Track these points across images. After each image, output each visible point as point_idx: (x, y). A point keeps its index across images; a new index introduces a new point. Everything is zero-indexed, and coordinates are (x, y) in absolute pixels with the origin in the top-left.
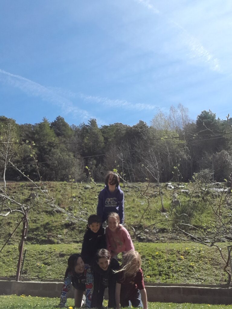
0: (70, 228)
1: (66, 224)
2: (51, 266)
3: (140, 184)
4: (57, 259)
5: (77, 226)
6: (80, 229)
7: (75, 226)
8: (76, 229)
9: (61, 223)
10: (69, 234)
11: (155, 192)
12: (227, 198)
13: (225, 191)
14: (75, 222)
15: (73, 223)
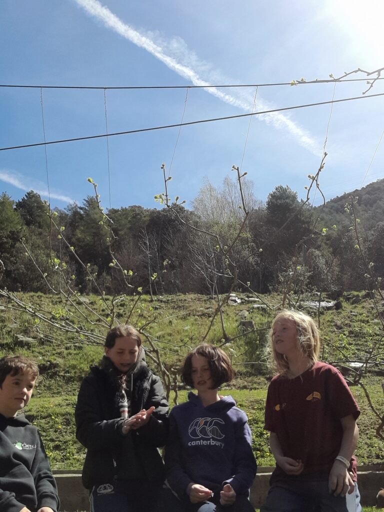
0: (48, 374)
3: (179, 296)
5: (61, 369)
6: (68, 374)
7: (57, 369)
8: (59, 376)
10: (44, 386)
11: (207, 309)
12: (335, 317)
13: (329, 306)
14: (58, 362)
15: (53, 364)
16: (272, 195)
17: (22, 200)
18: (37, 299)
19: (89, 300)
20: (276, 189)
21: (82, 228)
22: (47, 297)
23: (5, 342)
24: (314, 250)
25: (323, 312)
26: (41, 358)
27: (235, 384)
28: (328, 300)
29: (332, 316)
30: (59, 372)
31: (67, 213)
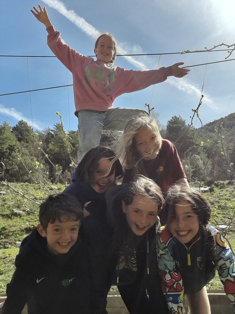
1: (26, 229)
9: (20, 227)
12: (209, 197)
16: (170, 121)
17: (16, 126)
18: (25, 187)
19: (57, 187)
20: (173, 118)
21: (53, 143)
22: (31, 186)
23: (6, 213)
24: (196, 155)
26: (28, 223)
28: (205, 186)
31: (44, 134)
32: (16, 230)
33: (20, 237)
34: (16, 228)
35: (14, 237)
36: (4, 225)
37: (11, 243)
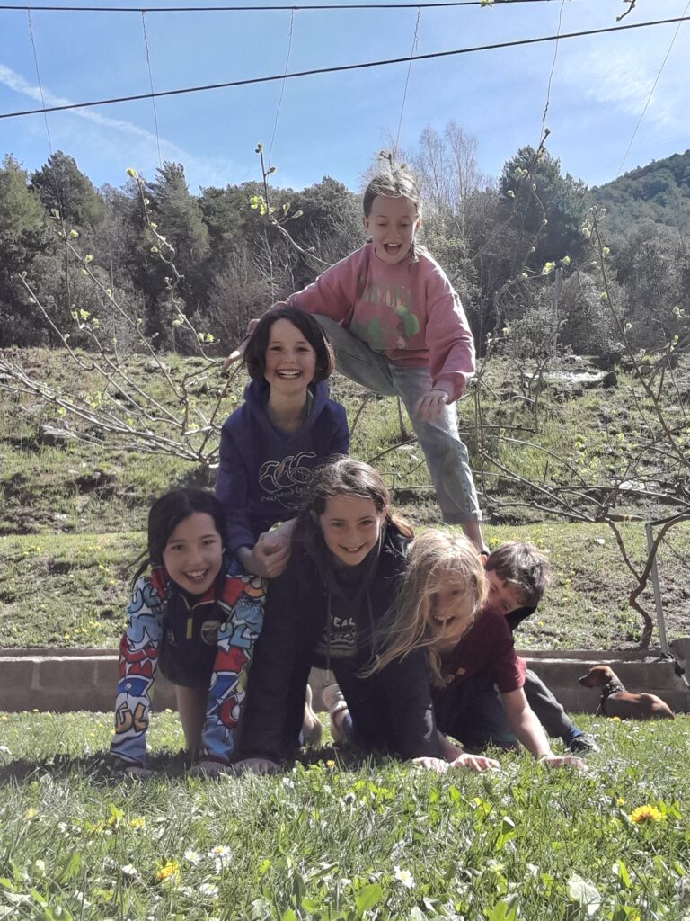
0: (98, 491)
1: (81, 481)
2: (15, 604)
4: (39, 581)
5: (121, 485)
6: (132, 494)
7: (112, 485)
8: (117, 495)
9: (64, 475)
10: (93, 512)
12: (600, 402)
13: (594, 380)
14: (115, 473)
15: (106, 476)
16: (510, 164)
17: (43, 169)
23: (22, 436)
24: (582, 273)
25: (581, 391)
26: (84, 465)
27: (416, 514)
28: (593, 370)
29: (597, 399)
30: (117, 490)
31: (127, 195)
32: (53, 483)
33: (64, 502)
34: (54, 476)
35: (47, 502)
36: (18, 470)
37: (41, 517)
